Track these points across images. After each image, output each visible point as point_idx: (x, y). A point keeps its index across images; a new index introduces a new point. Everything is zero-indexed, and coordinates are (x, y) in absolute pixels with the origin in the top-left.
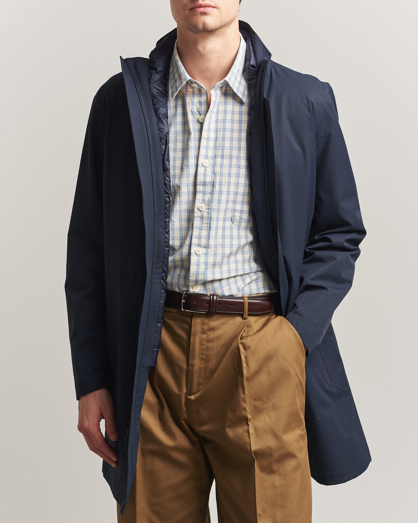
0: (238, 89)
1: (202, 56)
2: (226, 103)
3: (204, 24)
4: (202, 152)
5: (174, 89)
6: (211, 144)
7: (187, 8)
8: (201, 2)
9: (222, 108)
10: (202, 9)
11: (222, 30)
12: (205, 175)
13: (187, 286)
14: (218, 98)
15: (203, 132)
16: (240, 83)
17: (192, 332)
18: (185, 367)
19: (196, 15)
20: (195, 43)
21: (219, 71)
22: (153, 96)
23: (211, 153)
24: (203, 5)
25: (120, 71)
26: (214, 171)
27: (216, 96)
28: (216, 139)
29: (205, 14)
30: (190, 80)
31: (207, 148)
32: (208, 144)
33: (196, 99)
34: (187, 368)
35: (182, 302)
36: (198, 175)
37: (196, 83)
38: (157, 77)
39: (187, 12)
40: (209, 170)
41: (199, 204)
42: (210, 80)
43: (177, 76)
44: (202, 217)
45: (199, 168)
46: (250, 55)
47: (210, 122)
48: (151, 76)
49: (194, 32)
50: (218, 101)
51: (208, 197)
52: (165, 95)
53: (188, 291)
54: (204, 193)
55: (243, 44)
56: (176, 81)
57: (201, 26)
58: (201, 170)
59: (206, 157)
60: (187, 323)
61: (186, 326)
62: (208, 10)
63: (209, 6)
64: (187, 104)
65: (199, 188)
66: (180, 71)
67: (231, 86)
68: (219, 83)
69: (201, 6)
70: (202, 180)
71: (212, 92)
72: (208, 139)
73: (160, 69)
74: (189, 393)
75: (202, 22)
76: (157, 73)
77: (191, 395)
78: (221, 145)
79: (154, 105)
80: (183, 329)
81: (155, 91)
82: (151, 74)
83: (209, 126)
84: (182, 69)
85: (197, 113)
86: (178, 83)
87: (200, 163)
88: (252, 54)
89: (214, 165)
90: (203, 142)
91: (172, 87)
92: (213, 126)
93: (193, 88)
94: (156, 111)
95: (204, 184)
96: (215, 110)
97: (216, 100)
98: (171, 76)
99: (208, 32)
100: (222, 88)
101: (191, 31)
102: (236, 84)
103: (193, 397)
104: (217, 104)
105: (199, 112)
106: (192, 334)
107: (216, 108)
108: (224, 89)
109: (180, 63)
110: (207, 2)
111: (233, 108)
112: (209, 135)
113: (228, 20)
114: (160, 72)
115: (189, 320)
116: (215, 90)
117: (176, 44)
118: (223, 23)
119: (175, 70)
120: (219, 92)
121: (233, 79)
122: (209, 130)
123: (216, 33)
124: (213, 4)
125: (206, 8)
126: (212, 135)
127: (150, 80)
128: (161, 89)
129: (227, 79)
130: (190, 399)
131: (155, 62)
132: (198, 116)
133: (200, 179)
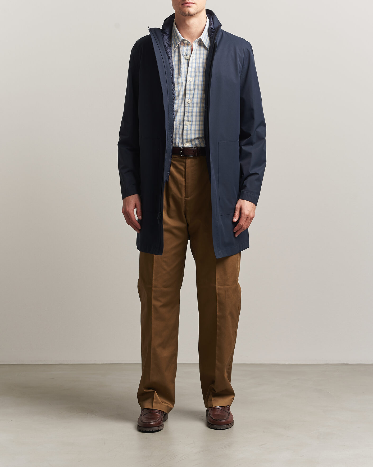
0: (206, 43)
1: (188, 26)
2: (200, 50)
3: (189, 12)
4: (189, 74)
5: (175, 44)
6: (193, 70)
7: (181, 4)
8: (187, 1)
9: (198, 52)
10: (188, 5)
11: (198, 14)
12: (190, 85)
13: (183, 143)
14: (196, 47)
15: (189, 64)
16: (207, 40)
17: (187, 166)
18: (184, 184)
19: (185, 7)
20: (184, 21)
21: (196, 34)
22: (165, 46)
23: (193, 74)
24: (188, 3)
25: (149, 34)
26: (195, 83)
27: (196, 46)
28: (196, 68)
29: (189, 7)
30: (183, 40)
31: (191, 72)
32: (191, 70)
33: (185, 48)
34: (185, 184)
35: (180, 152)
36: (187, 85)
37: (186, 40)
38: (166, 37)
39: (180, 6)
40: (192, 83)
41: (188, 100)
42: (192, 38)
43: (176, 38)
44: (189, 106)
45: (187, 82)
46: (211, 23)
47: (192, 59)
48: (164, 37)
49: (184, 16)
50: (196, 49)
51: (191, 96)
52: (170, 46)
53: (183, 146)
54: (190, 94)
55: (208, 20)
56: (176, 40)
57: (187, 13)
58: (188, 83)
59: (191, 76)
60: (184, 162)
61: (183, 164)
62: (190, 5)
63: (191, 3)
64: (181, 51)
65: (187, 92)
66: (178, 35)
67: (203, 41)
68: (197, 40)
69: (187, 3)
70: (189, 88)
71: (194, 44)
72: (192, 67)
73: (167, 33)
74: (187, 197)
75: (188, 11)
76: (166, 35)
77: (187, 198)
78: (198, 70)
79: (166, 51)
80: (182, 165)
81: (166, 44)
82: (163, 36)
83: (192, 61)
84: (179, 34)
85: (185, 55)
86: (177, 41)
87: (188, 79)
88: (212, 23)
89: (195, 81)
90: (190, 69)
91: (174, 43)
92: (194, 61)
93: (184, 43)
94: (167, 54)
95: (190, 90)
96: (195, 53)
97: (195, 48)
98: (173, 37)
99: (191, 16)
100: (198, 42)
101: (182, 15)
102: (205, 40)
103: (188, 199)
104: (196, 50)
105: (186, 54)
106: (187, 167)
107: (195, 52)
108: (199, 42)
109: (177, 31)
110: (190, 1)
111: (204, 52)
112: (192, 65)
113: (200, 9)
114: (168, 35)
115: (185, 160)
116: (195, 43)
117: (174, 22)
118: (198, 11)
119: (175, 34)
120: (197, 44)
121: (204, 38)
122: (192, 63)
123: (195, 16)
124: (193, 2)
125: (189, 4)
126: (194, 66)
127: (163, 38)
128: (169, 43)
129: (201, 37)
130: (187, 200)
131: (165, 29)
132: (186, 56)
133: (188, 87)
